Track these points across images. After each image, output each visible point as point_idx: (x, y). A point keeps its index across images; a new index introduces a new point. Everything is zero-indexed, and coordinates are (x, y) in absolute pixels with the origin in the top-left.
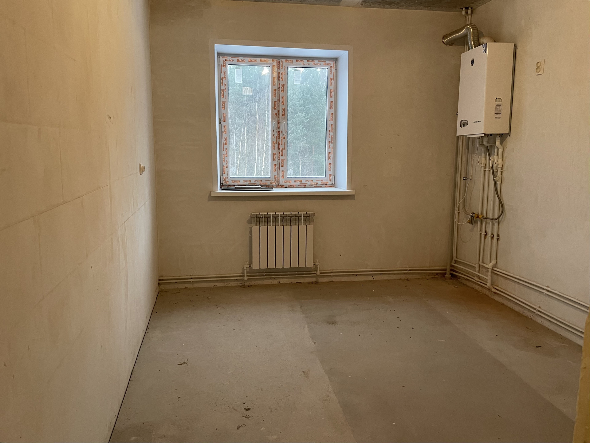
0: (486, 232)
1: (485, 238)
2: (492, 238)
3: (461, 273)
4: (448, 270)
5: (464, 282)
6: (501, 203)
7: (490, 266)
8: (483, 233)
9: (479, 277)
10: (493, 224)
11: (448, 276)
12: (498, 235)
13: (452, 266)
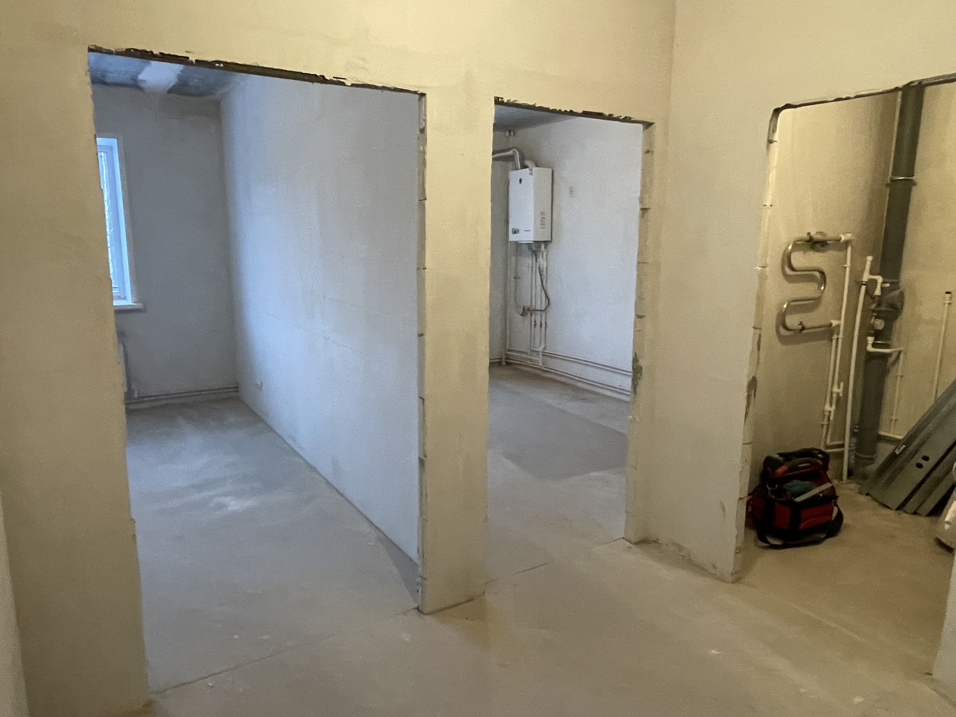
0: (535, 322)
1: (535, 327)
2: (541, 326)
3: (515, 360)
4: (504, 358)
5: (518, 367)
6: (547, 296)
7: (541, 349)
8: (533, 323)
9: (530, 360)
10: (541, 315)
11: (504, 363)
12: (546, 324)
13: (506, 354)
